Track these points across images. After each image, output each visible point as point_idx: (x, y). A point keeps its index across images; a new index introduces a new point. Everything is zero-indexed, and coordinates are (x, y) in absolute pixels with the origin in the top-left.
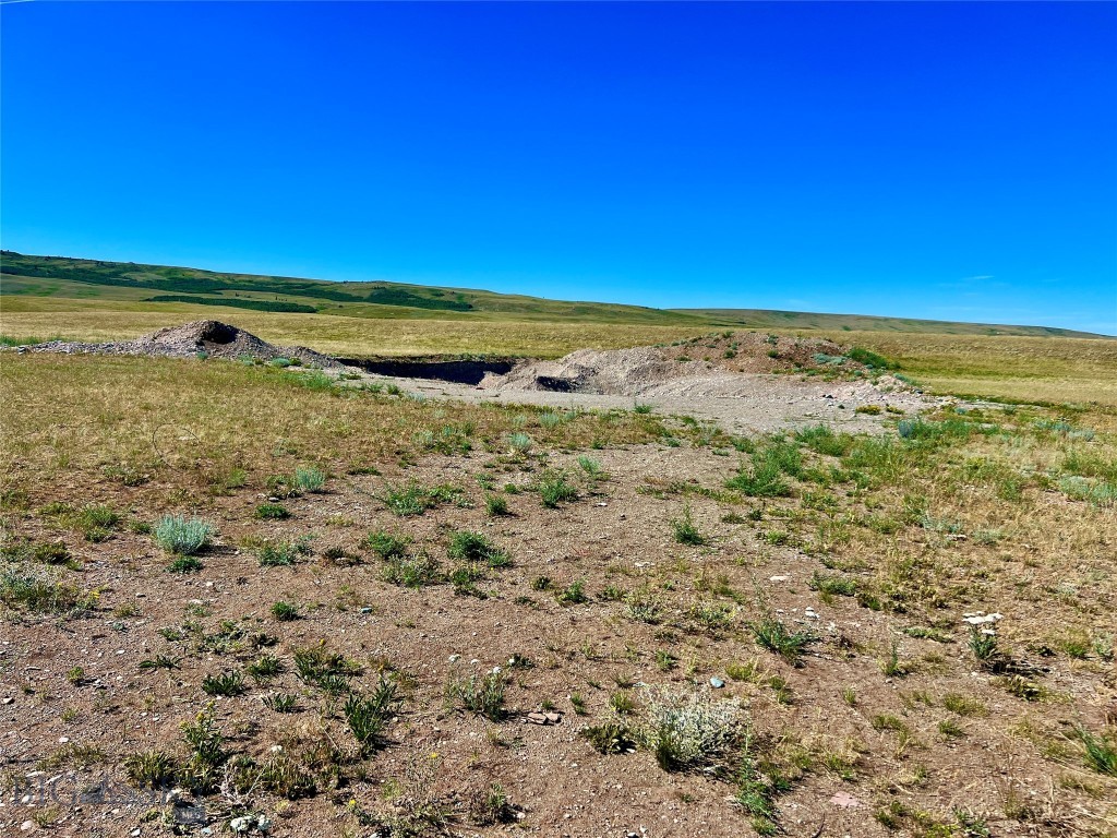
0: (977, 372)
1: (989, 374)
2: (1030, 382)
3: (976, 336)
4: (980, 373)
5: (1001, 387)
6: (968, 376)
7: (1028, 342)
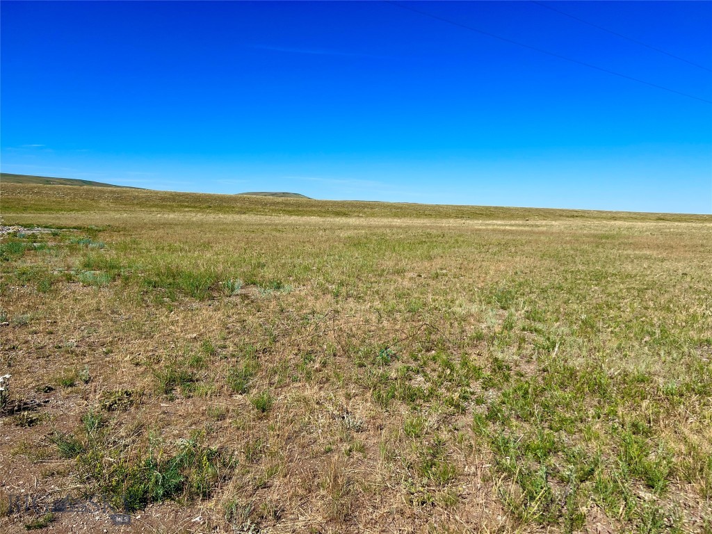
0: (38, 209)
1: (46, 209)
2: (73, 214)
3: (34, 185)
4: (40, 210)
5: (53, 218)
6: (32, 212)
7: (70, 189)
